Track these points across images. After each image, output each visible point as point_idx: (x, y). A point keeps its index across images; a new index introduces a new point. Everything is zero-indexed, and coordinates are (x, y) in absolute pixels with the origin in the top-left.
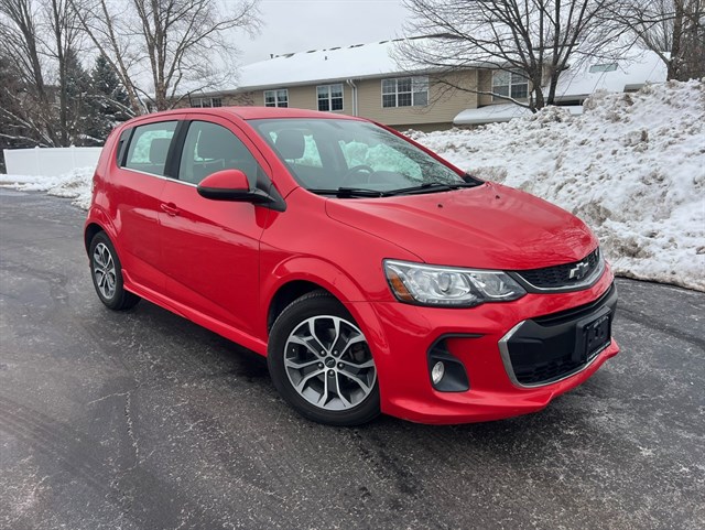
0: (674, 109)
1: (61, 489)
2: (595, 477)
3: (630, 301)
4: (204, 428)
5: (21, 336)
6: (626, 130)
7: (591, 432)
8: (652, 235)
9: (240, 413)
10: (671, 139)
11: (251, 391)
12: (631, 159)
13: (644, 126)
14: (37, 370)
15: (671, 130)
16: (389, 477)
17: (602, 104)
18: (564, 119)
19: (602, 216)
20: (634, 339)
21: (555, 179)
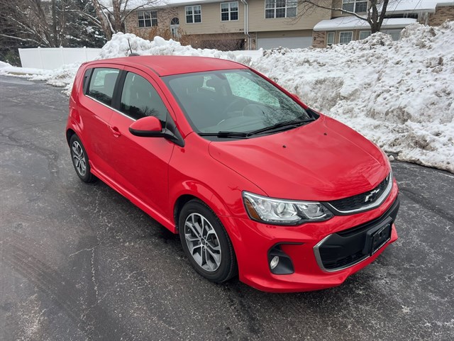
1: (53, 319)
2: (371, 327)
3: (415, 185)
4: (136, 278)
5: (31, 201)
6: (429, 55)
7: (373, 292)
8: (437, 134)
9: (158, 267)
11: (166, 250)
12: (429, 77)
13: (442, 53)
14: (40, 228)
16: (244, 321)
17: (414, 34)
18: (387, 43)
19: (405, 118)
20: (413, 217)
21: (376, 89)
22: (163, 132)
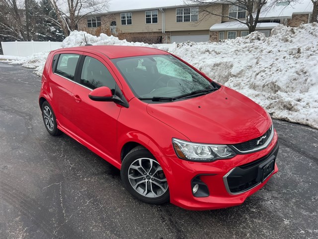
0: (314, 37)
1: (33, 235)
2: (263, 235)
3: (286, 135)
4: (93, 203)
5: (13, 149)
6: (291, 46)
7: (263, 210)
8: (299, 100)
9: (109, 195)
10: (312, 53)
11: (114, 183)
12: (292, 62)
13: (300, 45)
14: (20, 169)
15: (312, 48)
16: (173, 232)
17: (280, 32)
18: (262, 39)
19: (276, 89)
20: (286, 157)
21: (256, 69)
22: (113, 98)
